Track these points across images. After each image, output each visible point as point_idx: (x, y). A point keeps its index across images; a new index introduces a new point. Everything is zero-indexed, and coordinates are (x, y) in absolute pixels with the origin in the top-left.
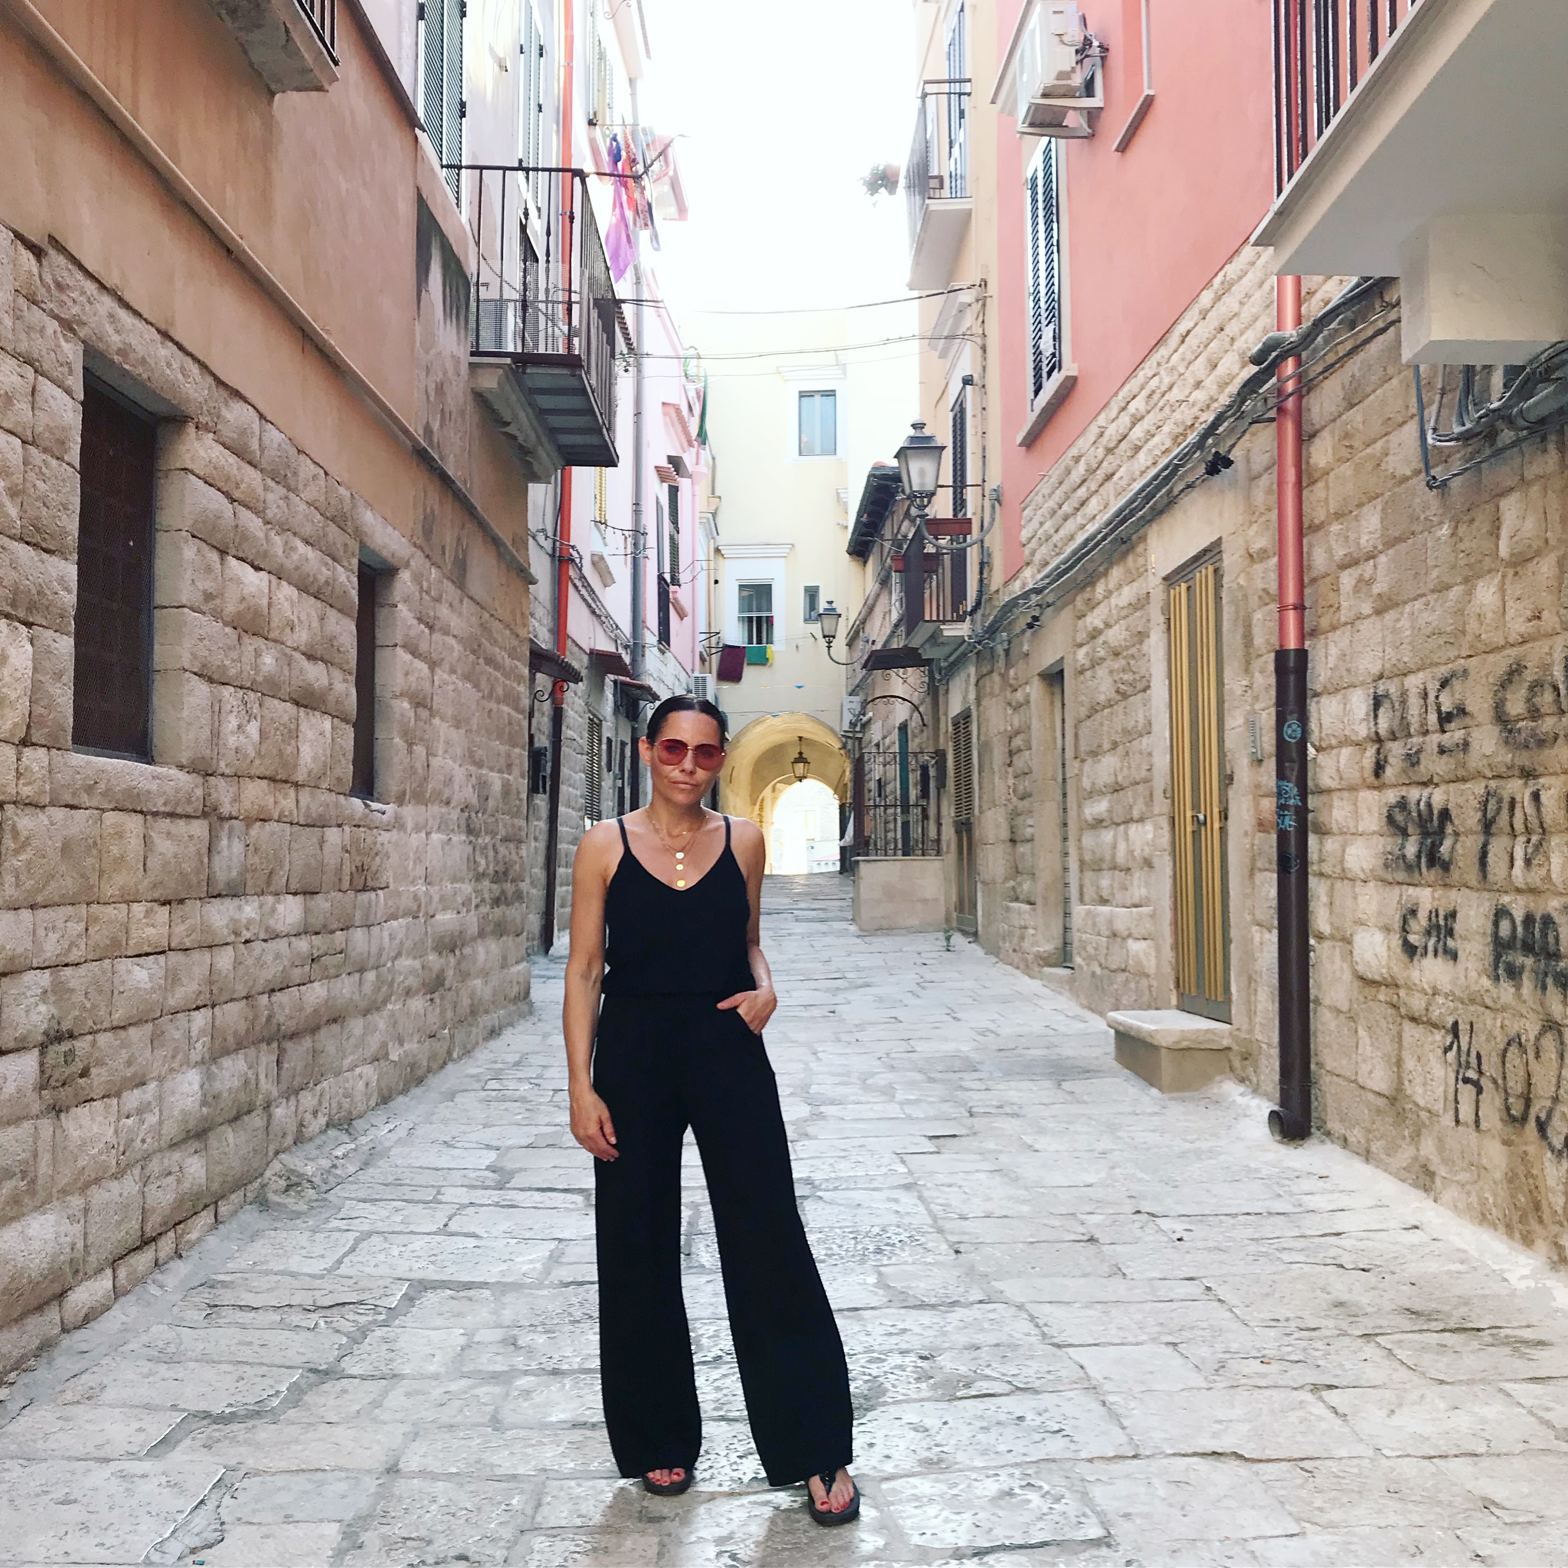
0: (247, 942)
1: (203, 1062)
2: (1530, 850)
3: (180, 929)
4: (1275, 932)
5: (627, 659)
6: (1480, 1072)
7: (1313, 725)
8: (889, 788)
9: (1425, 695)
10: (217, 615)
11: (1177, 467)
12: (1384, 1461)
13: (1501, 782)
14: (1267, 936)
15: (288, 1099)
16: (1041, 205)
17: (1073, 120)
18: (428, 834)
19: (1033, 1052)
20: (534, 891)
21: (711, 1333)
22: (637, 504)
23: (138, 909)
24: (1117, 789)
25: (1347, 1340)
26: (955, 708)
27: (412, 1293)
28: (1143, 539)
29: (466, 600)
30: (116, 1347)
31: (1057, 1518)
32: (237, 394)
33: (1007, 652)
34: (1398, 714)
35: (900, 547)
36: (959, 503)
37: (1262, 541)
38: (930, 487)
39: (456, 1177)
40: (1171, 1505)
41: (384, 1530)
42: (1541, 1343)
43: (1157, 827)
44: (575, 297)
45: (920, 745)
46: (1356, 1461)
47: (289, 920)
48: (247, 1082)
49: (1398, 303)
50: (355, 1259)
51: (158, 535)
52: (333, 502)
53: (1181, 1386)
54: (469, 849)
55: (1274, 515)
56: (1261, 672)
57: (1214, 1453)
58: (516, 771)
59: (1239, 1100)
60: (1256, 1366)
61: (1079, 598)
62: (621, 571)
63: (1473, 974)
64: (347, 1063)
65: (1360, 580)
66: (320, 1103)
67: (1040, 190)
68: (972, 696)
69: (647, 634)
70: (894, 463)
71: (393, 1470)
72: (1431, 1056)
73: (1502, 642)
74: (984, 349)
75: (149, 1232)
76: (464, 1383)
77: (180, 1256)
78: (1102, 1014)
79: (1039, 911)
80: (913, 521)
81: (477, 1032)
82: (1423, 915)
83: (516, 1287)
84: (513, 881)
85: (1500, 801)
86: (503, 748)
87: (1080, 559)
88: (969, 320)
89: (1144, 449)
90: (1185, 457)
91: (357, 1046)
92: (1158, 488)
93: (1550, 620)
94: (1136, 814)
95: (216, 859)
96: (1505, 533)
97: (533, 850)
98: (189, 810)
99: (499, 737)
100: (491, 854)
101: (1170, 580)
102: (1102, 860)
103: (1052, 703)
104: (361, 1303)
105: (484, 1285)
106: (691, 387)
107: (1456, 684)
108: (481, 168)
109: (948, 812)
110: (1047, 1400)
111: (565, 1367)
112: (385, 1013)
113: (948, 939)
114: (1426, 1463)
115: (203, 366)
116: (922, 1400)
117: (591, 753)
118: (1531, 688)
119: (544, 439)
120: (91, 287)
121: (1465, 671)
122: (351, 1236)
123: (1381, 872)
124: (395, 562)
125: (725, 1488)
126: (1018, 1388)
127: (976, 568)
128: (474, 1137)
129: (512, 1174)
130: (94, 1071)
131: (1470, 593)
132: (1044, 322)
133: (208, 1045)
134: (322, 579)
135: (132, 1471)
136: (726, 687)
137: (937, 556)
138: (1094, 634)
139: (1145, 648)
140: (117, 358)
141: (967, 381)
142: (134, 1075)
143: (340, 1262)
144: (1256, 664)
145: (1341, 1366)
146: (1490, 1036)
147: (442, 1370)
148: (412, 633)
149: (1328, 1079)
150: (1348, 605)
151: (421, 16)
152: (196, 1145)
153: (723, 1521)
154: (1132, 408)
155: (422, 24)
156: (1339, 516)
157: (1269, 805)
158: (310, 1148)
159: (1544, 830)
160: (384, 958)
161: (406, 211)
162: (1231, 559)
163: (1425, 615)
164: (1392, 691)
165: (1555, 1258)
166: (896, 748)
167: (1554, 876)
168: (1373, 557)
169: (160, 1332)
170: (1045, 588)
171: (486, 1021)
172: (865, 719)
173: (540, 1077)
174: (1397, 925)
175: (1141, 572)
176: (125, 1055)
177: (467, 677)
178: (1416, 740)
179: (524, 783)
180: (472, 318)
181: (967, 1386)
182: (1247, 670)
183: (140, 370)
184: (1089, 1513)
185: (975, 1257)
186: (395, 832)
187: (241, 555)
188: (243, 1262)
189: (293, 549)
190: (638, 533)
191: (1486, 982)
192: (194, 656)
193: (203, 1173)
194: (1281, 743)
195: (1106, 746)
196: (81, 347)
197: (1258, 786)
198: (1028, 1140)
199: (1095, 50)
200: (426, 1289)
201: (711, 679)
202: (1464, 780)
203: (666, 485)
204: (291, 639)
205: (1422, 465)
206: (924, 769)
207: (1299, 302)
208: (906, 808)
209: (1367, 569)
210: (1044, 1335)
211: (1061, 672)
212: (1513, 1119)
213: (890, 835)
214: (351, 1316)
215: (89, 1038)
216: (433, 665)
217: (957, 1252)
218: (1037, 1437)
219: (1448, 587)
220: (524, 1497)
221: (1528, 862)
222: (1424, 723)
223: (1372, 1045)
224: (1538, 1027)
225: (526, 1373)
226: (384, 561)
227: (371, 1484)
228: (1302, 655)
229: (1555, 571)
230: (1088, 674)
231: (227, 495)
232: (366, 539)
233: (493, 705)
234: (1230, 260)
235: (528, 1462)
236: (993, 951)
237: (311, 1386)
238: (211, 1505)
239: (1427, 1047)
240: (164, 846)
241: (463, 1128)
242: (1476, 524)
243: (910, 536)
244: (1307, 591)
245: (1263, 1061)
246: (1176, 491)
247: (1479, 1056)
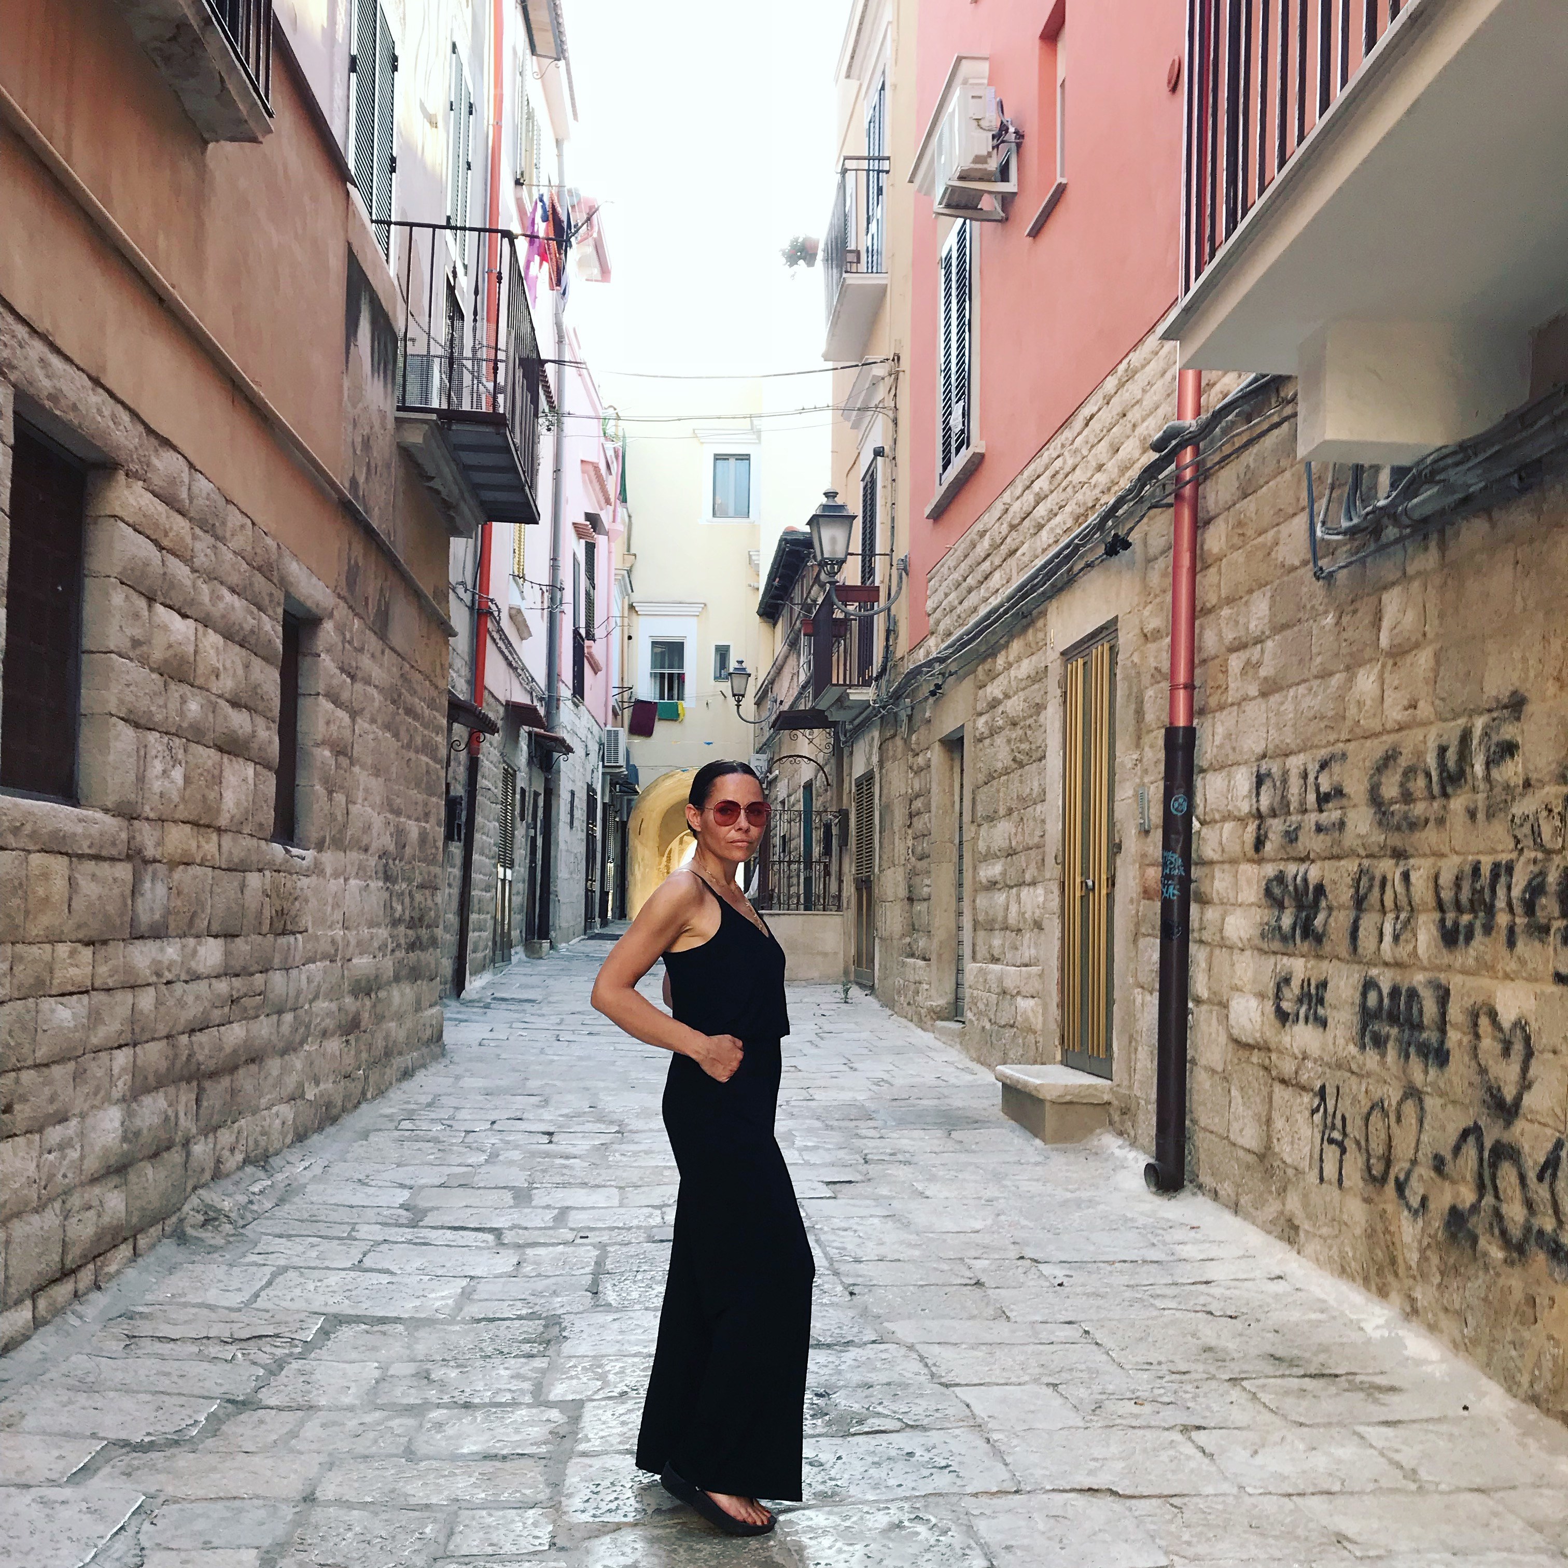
0: (168, 983)
1: (124, 1099)
2: (1398, 927)
3: (103, 970)
4: (1156, 994)
5: (542, 711)
6: (1345, 1134)
7: (1199, 799)
8: (794, 844)
9: (1305, 776)
10: (144, 661)
11: (1077, 547)
12: (1246, 1498)
13: (1375, 862)
14: (1148, 998)
15: (206, 1136)
16: (954, 285)
17: (987, 203)
18: (346, 880)
19: (925, 1102)
20: (448, 936)
21: (617, 1369)
22: (554, 559)
23: (63, 950)
24: (1011, 853)
25: (1214, 1384)
26: (859, 770)
27: (327, 1327)
28: (1044, 614)
29: (387, 651)
30: (35, 1377)
31: (944, 1550)
32: (166, 443)
33: (910, 717)
34: (1279, 792)
35: (810, 612)
36: (868, 570)
37: (1155, 622)
38: (840, 555)
39: (370, 1213)
40: (1049, 1539)
41: (301, 1556)
42: (1392, 1389)
43: (1048, 892)
44: (501, 355)
45: (824, 803)
46: (1221, 1499)
47: (210, 962)
48: (167, 1119)
49: (1294, 399)
50: (272, 1293)
51: (87, 580)
52: (259, 551)
53: (1060, 1426)
54: (386, 895)
55: (1169, 597)
56: (1151, 746)
57: (1090, 1489)
58: (433, 820)
59: (1118, 1152)
60: (1130, 1407)
61: (980, 668)
62: (538, 624)
63: (1341, 1041)
64: (264, 1102)
65: (1248, 662)
66: (237, 1141)
67: (954, 270)
68: (875, 759)
69: (562, 687)
70: (807, 529)
71: (309, 1499)
72: (1298, 1116)
73: (1379, 728)
74: (895, 422)
75: (69, 1264)
76: (378, 1415)
77: (99, 1288)
78: (989, 1066)
79: (934, 968)
80: (822, 586)
81: (391, 1073)
82: (1295, 984)
83: (430, 1322)
84: (429, 926)
85: (1372, 879)
86: (421, 797)
87: (982, 631)
88: (881, 392)
89: (1047, 528)
90: (1086, 537)
91: (274, 1086)
92: (1059, 566)
93: (1425, 710)
94: (1028, 878)
95: (140, 900)
96: (1386, 624)
97: (448, 896)
98: (114, 852)
99: (418, 785)
100: (407, 900)
101: (1067, 655)
102: (994, 920)
103: (952, 768)
104: (277, 1336)
105: (397, 1320)
106: (609, 446)
107: (1336, 767)
108: (411, 225)
109: (850, 869)
110: (935, 1437)
111: (477, 1401)
112: (302, 1054)
113: (846, 991)
114: (1286, 1500)
115: (135, 415)
116: (819, 1435)
117: (504, 803)
118: (1405, 774)
119: (467, 495)
120: (21, 331)
121: (1344, 756)
122: (268, 1271)
123: (1257, 942)
124: (319, 613)
125: (630, 1519)
126: (907, 1425)
127: (882, 635)
128: (387, 1176)
129: (425, 1212)
130: (17, 1107)
131: (1351, 680)
132: (954, 399)
133: (129, 1083)
134: (247, 627)
135: (53, 1498)
136: (637, 740)
137: (846, 621)
138: (994, 704)
139: (1042, 718)
140: (48, 404)
141: (879, 452)
142: (56, 1112)
143: (257, 1295)
144: (1147, 740)
145: (1208, 1408)
146: (1355, 1100)
147: (357, 1402)
148: (335, 682)
149: (1201, 1135)
150: (1236, 686)
151: (353, 68)
152: (115, 1180)
153: (628, 1550)
154: (1036, 486)
155: (353, 76)
156: (1230, 601)
157: (1154, 874)
158: (227, 1184)
159: (1412, 910)
160: (301, 1000)
161: (337, 264)
162: (1126, 638)
163: (1308, 699)
164: (1274, 770)
165: (1408, 1309)
166: (801, 806)
167: (1420, 951)
168: (1261, 642)
169: (81, 1363)
170: (948, 657)
171: (399, 1062)
172: (771, 777)
173: (452, 1118)
174: (1271, 990)
175: (1041, 646)
176: (47, 1091)
177: (387, 727)
178: (1295, 818)
179: (441, 831)
180: (399, 373)
181: (860, 1422)
182: (1138, 745)
183: (71, 416)
184: (973, 1545)
185: (869, 1299)
186: (314, 877)
187: (168, 602)
188: (163, 1294)
189: (220, 598)
190: (554, 588)
191: (1353, 1049)
192: (121, 702)
193: (122, 1207)
194: (1167, 814)
195: (1002, 812)
196: (11, 390)
197: (1144, 855)
198: (920, 1187)
199: (1011, 136)
200: (341, 1323)
201: (623, 733)
202: (1338, 858)
203: (583, 542)
204: (216, 687)
205: (1309, 556)
206: (828, 827)
207: (1199, 392)
208: (808, 864)
209: (1255, 653)
210: (933, 1375)
211: (962, 739)
212: (1373, 1179)
213: (793, 890)
214: (268, 1349)
215: (13, 1075)
216: (354, 715)
217: (852, 1294)
218: (926, 1472)
219: (1331, 674)
220: (437, 1526)
221: (1396, 938)
222: (1303, 803)
223: (1244, 1104)
224: (1401, 1093)
225: (438, 1406)
226: (309, 611)
227: (288, 1512)
228: (1190, 732)
229: (1432, 663)
230: (987, 742)
231: (155, 542)
232: (291, 590)
233: (412, 755)
234: (1135, 347)
235: (441, 1492)
236: (889, 1003)
237: (228, 1416)
238: (131, 1531)
239: (1296, 1108)
240: (89, 889)
241: (377, 1166)
242: (1359, 614)
243: (820, 601)
244: (1197, 671)
245: (1141, 1117)
246: (1076, 569)
247: (1344, 1118)
